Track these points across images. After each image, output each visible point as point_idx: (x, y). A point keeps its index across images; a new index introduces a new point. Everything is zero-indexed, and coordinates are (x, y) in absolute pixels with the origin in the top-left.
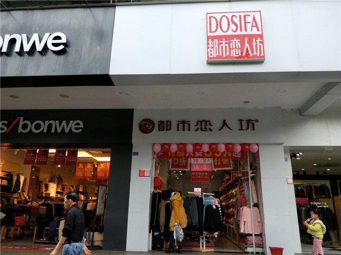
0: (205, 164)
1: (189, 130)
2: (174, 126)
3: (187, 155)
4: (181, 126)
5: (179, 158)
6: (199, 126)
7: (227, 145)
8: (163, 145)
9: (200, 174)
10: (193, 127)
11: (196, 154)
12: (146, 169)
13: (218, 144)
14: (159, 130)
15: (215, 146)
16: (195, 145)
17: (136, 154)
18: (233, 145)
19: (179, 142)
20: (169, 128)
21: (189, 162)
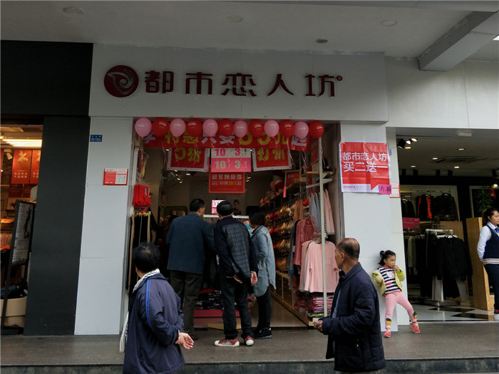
0: (239, 159)
1: (210, 92)
2: (179, 83)
3: (203, 142)
4: (193, 83)
5: (187, 147)
6: (230, 86)
7: (282, 123)
8: (154, 121)
9: (227, 177)
10: (218, 87)
11: (221, 140)
12: (117, 170)
13: (266, 121)
14: (148, 91)
15: (260, 126)
16: (220, 122)
17: (98, 138)
18: (294, 123)
19: (188, 116)
20: (168, 86)
21: (207, 155)
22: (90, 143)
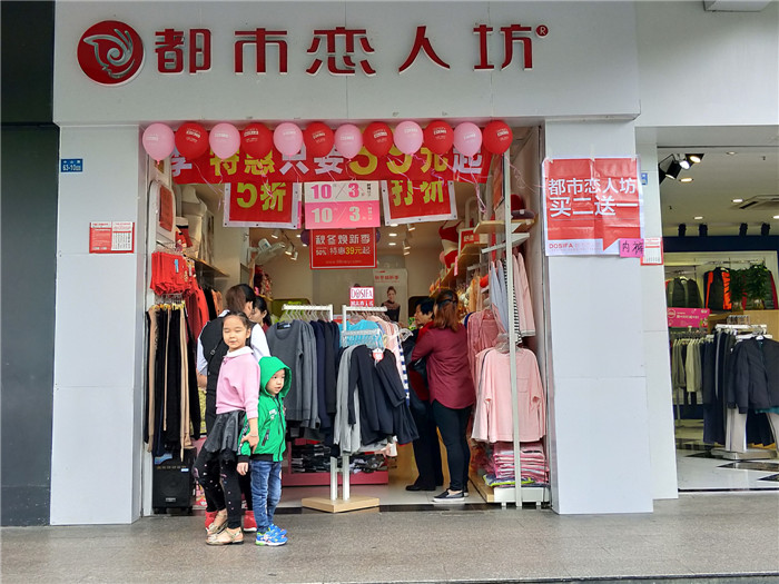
0: (356, 204)
1: (283, 68)
2: (222, 51)
3: (284, 170)
4: (250, 51)
5: (257, 181)
6: (322, 53)
7: (429, 127)
8: (180, 130)
9: (343, 239)
10: (299, 57)
11: (317, 166)
12: (115, 226)
13: (396, 123)
15: (384, 134)
18: (451, 126)
19: (243, 117)
20: (200, 59)
22: (61, 174)
